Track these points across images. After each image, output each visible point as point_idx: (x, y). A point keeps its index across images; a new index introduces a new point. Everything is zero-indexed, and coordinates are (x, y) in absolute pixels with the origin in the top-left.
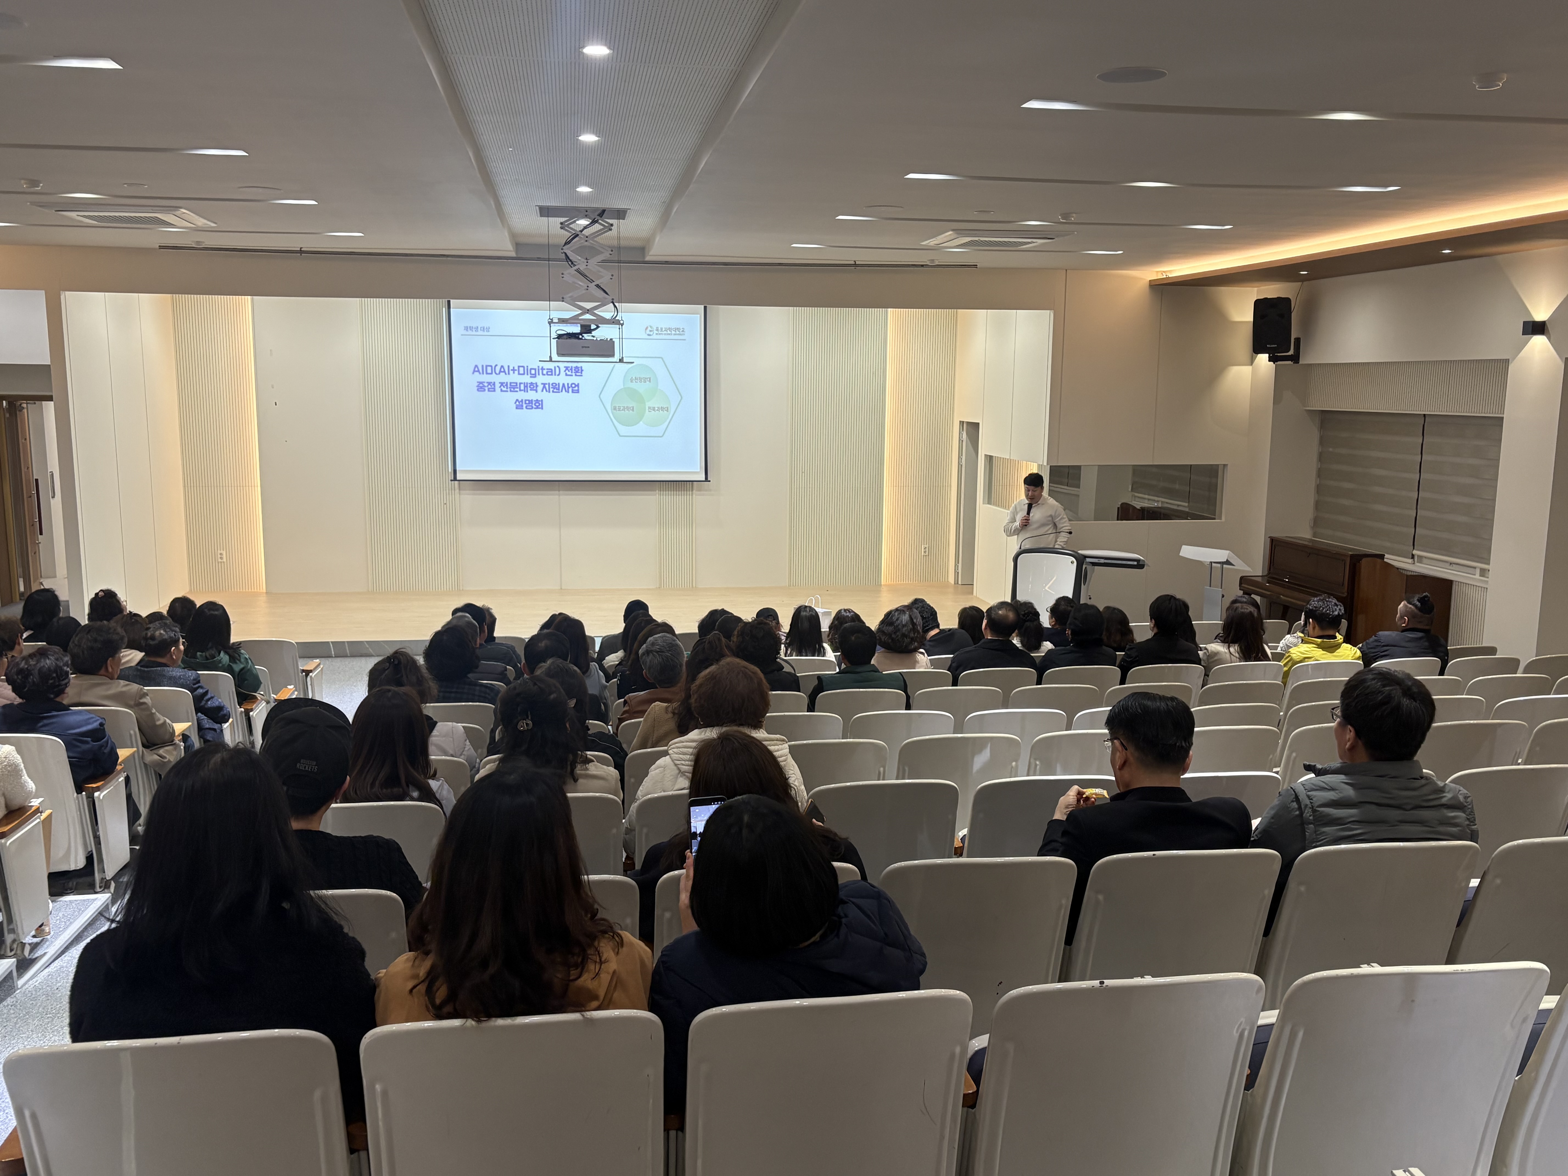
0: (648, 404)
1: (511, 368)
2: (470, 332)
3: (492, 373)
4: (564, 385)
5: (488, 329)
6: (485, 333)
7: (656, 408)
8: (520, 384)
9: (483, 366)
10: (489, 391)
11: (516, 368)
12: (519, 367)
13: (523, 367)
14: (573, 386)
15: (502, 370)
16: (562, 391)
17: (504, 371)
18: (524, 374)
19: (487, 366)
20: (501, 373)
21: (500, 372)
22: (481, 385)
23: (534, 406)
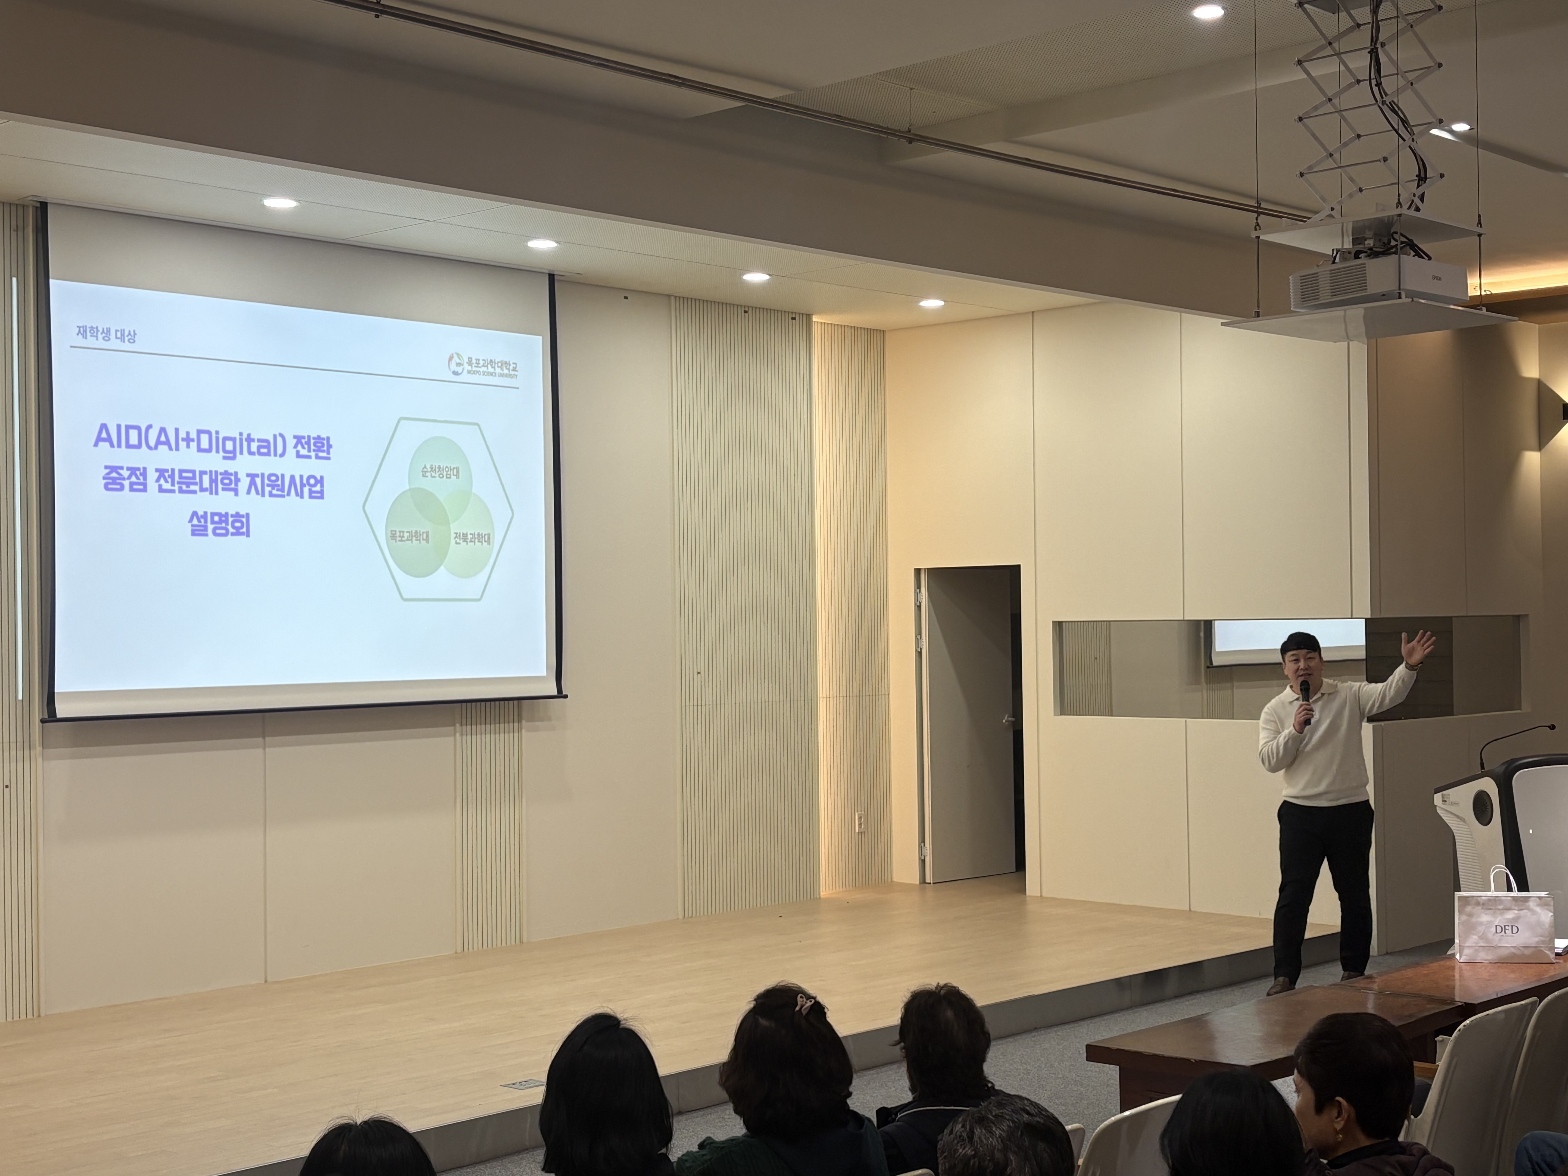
0: (454, 528)
1: (182, 435)
2: (91, 341)
3: (139, 446)
4: (292, 478)
5: (133, 337)
6: (127, 346)
7: (469, 536)
8: (202, 473)
9: (119, 427)
10: (132, 489)
11: (193, 435)
12: (199, 432)
13: (209, 433)
14: (312, 481)
15: (163, 440)
16: (289, 494)
17: (167, 443)
18: (209, 450)
19: (128, 428)
20: (160, 447)
21: (158, 442)
22: (114, 475)
23: (231, 530)
